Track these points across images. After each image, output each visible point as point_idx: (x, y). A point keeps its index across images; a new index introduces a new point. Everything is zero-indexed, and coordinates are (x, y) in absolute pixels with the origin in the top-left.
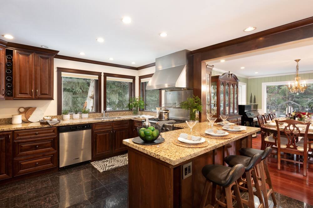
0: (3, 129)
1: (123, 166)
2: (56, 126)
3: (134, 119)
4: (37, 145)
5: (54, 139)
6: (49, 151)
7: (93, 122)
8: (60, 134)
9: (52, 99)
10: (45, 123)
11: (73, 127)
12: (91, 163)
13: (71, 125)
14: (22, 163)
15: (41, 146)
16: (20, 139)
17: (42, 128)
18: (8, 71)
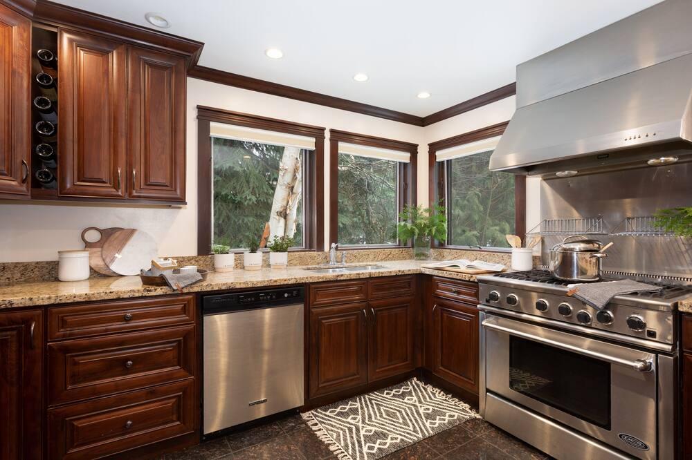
0: (9, 302)
1: (419, 442)
2: (191, 290)
3: (436, 273)
4: (127, 359)
5: (186, 335)
6: (169, 377)
7: (311, 281)
8: (206, 319)
9: (181, 201)
10: (158, 281)
11: (246, 296)
12: (305, 416)
13: (241, 290)
14: (75, 423)
15: (143, 362)
16: (71, 335)
17: (145, 297)
18: (40, 102)
